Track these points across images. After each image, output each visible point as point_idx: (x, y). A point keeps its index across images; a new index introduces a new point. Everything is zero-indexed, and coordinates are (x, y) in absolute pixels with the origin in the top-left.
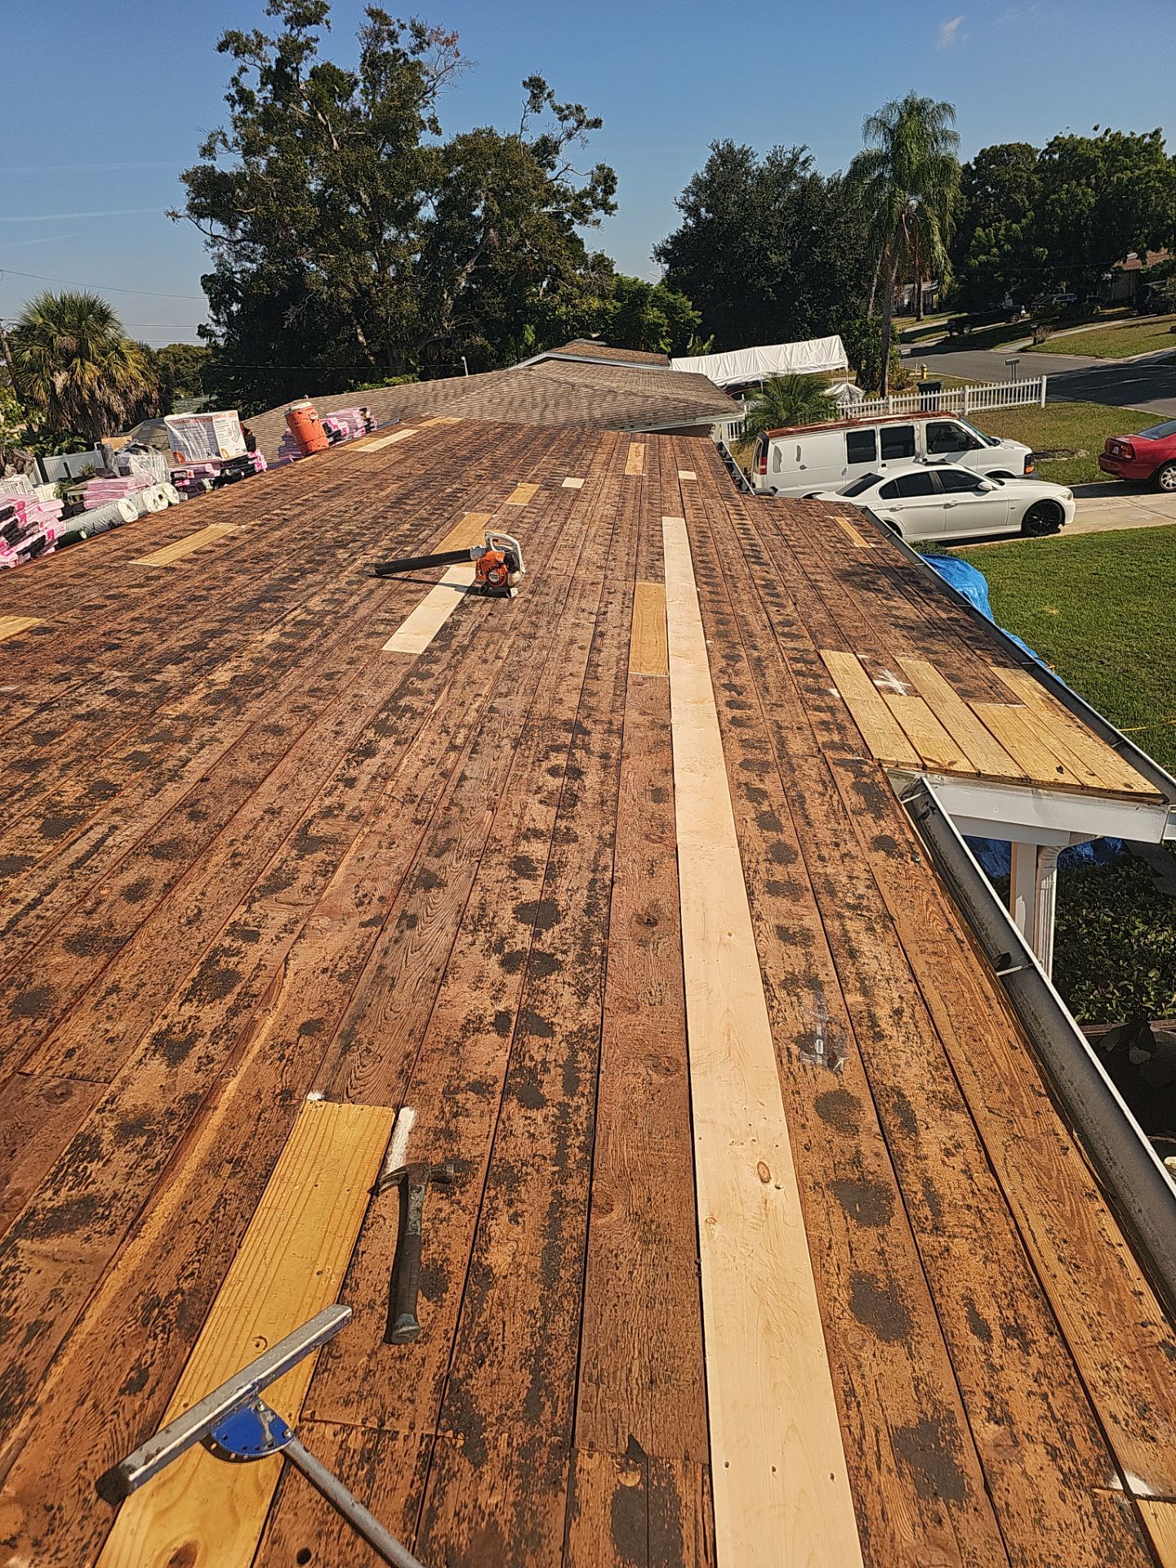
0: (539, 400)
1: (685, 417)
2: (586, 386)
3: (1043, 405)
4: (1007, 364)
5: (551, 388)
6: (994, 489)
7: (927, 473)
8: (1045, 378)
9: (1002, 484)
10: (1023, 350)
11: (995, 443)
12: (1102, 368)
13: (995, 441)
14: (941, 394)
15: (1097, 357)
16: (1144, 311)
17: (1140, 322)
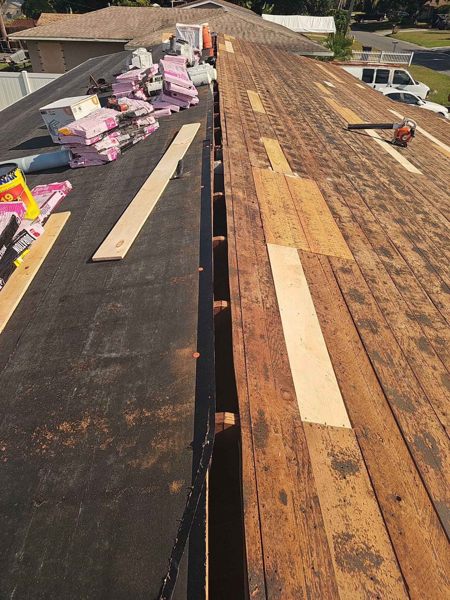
3: (409, 66)
4: (393, 43)
6: (423, 105)
7: (399, 94)
8: (413, 53)
9: (425, 103)
10: (388, 36)
11: (417, 83)
12: (423, 51)
14: (371, 53)
15: (419, 45)
16: (434, 27)
17: (434, 31)
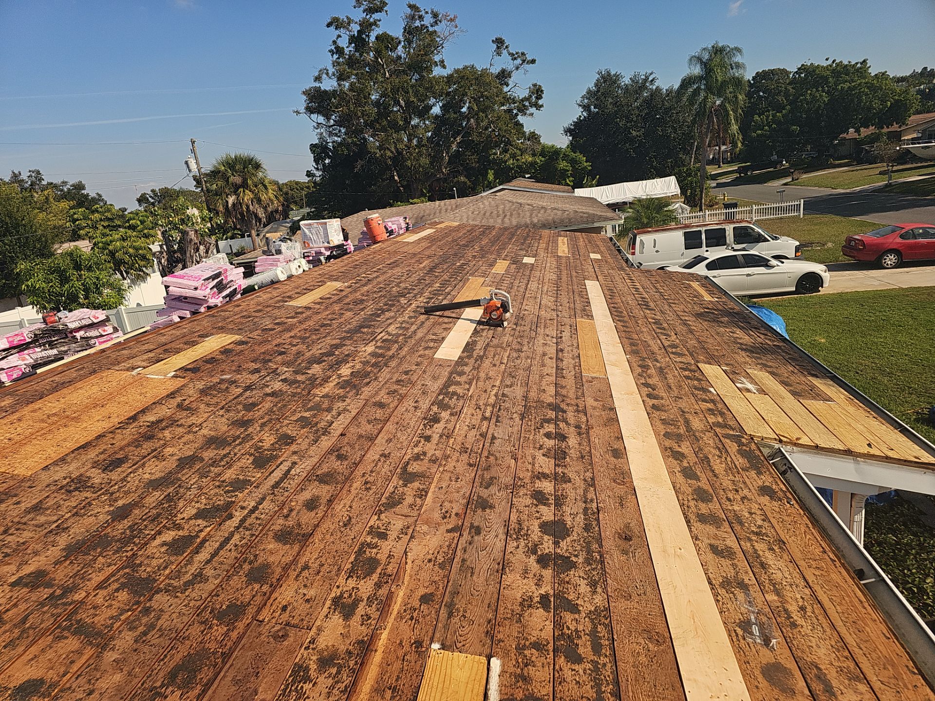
0: (501, 212)
1: (587, 222)
2: (528, 205)
3: (802, 216)
4: (777, 192)
5: (508, 205)
6: (778, 266)
7: (735, 256)
8: (802, 201)
9: (783, 263)
10: (785, 184)
11: (776, 238)
12: (837, 195)
13: (776, 237)
14: (738, 210)
15: (833, 188)
16: (860, 162)
17: (858, 168)
